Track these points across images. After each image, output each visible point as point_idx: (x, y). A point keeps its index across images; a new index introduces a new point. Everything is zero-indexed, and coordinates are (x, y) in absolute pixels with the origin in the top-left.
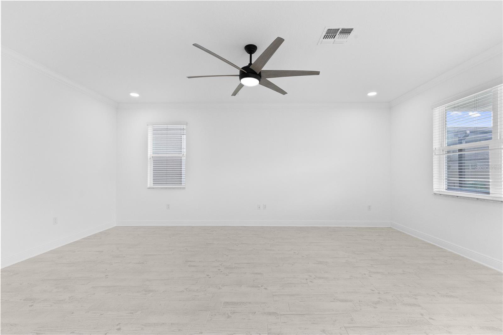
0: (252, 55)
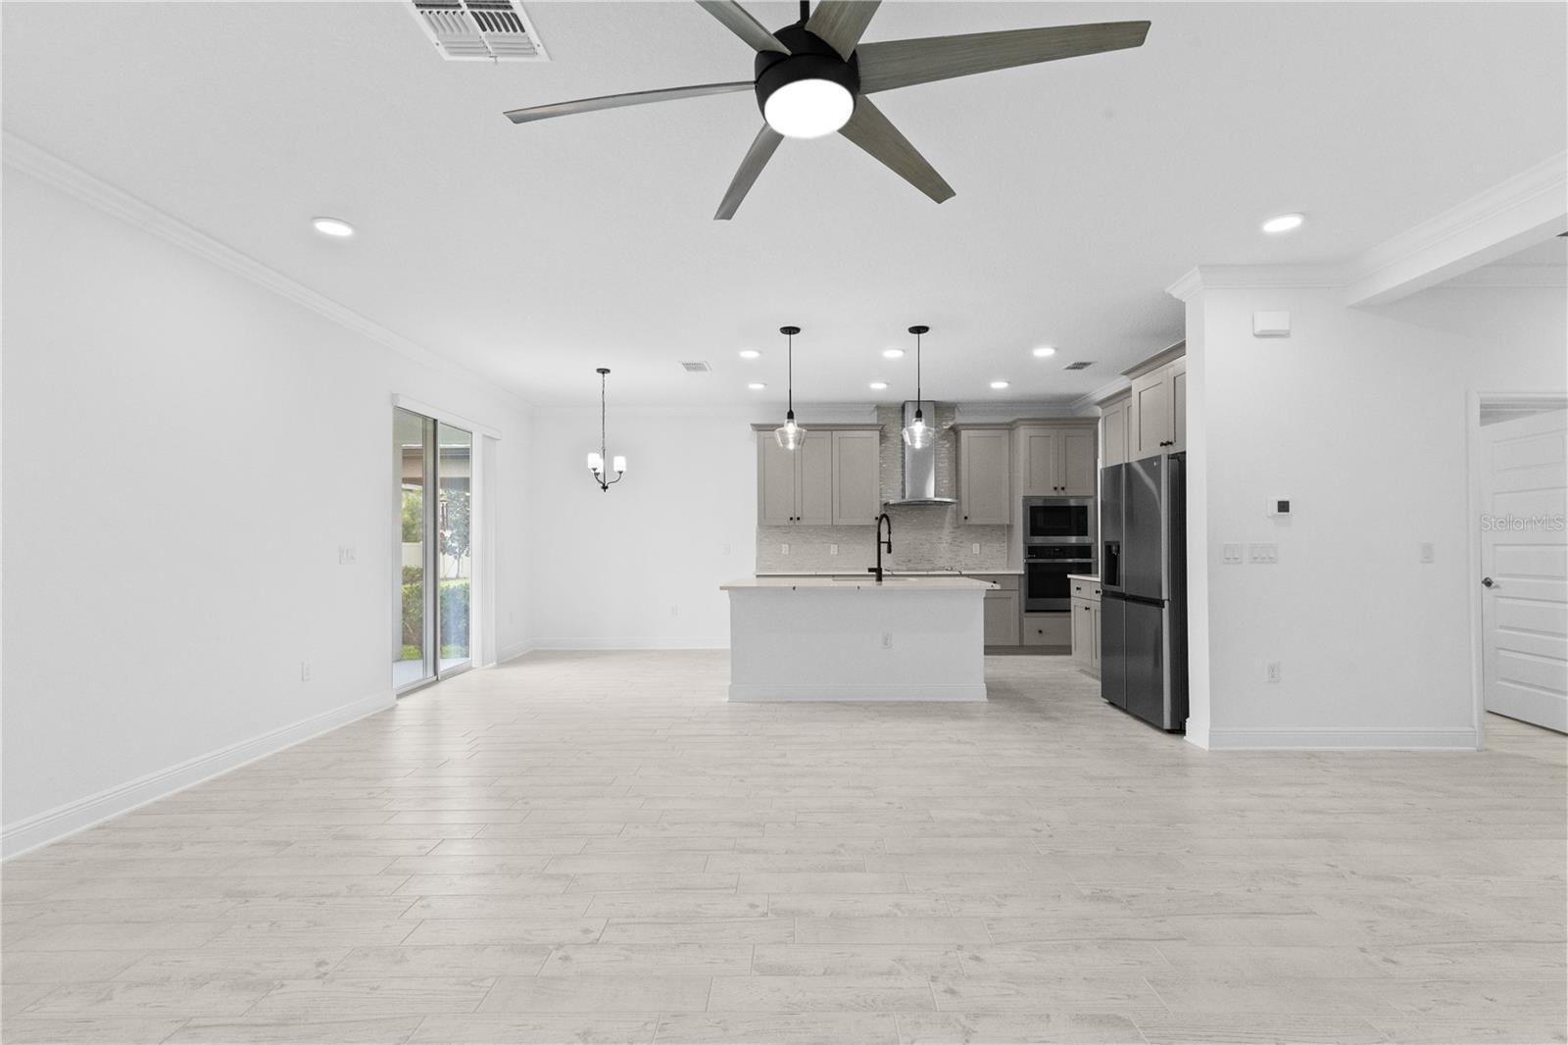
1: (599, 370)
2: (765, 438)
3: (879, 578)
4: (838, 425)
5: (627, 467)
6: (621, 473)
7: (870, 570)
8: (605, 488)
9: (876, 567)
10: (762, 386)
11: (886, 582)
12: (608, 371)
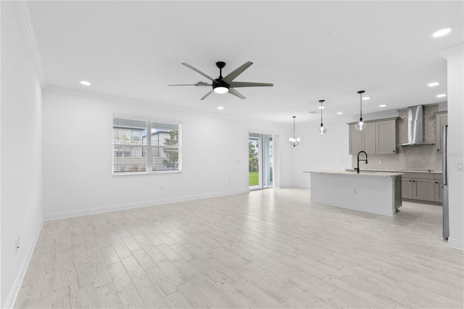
0: (222, 69)
1: (293, 117)
2: (351, 127)
3: (358, 171)
4: (378, 120)
5: (300, 141)
6: (298, 142)
7: (355, 169)
8: (294, 146)
9: (357, 168)
10: (342, 113)
11: (360, 173)
12: (295, 117)
